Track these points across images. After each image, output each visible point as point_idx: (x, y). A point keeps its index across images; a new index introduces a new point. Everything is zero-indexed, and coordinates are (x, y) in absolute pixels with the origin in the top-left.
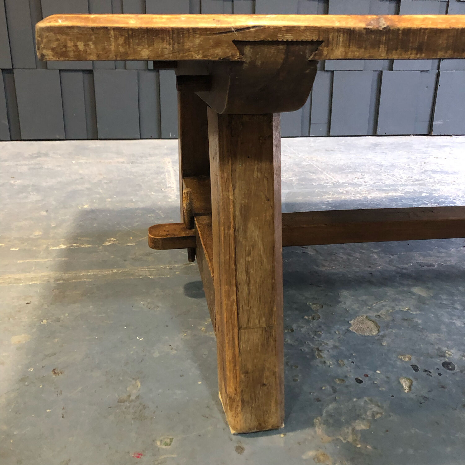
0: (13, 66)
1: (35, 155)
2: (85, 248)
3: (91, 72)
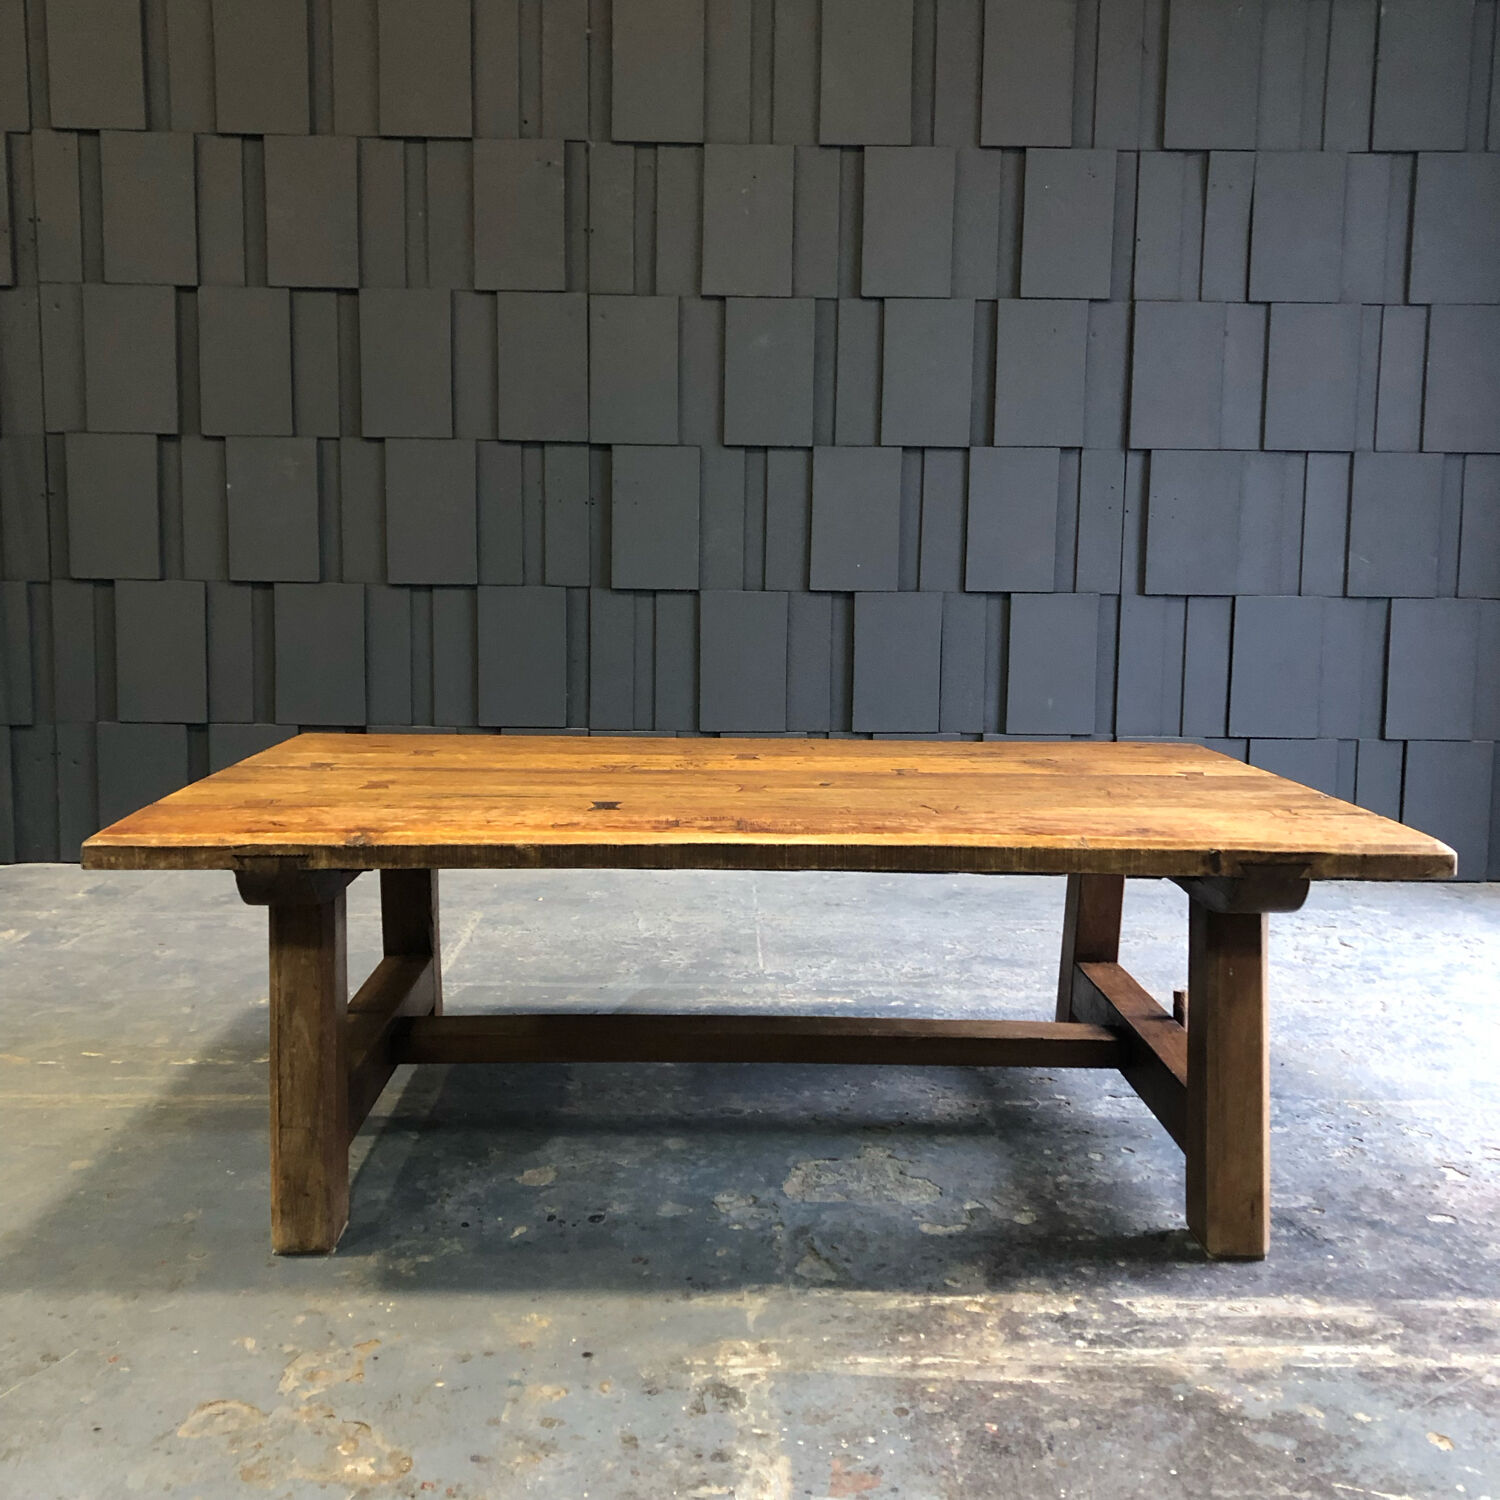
2: (224, 1065)
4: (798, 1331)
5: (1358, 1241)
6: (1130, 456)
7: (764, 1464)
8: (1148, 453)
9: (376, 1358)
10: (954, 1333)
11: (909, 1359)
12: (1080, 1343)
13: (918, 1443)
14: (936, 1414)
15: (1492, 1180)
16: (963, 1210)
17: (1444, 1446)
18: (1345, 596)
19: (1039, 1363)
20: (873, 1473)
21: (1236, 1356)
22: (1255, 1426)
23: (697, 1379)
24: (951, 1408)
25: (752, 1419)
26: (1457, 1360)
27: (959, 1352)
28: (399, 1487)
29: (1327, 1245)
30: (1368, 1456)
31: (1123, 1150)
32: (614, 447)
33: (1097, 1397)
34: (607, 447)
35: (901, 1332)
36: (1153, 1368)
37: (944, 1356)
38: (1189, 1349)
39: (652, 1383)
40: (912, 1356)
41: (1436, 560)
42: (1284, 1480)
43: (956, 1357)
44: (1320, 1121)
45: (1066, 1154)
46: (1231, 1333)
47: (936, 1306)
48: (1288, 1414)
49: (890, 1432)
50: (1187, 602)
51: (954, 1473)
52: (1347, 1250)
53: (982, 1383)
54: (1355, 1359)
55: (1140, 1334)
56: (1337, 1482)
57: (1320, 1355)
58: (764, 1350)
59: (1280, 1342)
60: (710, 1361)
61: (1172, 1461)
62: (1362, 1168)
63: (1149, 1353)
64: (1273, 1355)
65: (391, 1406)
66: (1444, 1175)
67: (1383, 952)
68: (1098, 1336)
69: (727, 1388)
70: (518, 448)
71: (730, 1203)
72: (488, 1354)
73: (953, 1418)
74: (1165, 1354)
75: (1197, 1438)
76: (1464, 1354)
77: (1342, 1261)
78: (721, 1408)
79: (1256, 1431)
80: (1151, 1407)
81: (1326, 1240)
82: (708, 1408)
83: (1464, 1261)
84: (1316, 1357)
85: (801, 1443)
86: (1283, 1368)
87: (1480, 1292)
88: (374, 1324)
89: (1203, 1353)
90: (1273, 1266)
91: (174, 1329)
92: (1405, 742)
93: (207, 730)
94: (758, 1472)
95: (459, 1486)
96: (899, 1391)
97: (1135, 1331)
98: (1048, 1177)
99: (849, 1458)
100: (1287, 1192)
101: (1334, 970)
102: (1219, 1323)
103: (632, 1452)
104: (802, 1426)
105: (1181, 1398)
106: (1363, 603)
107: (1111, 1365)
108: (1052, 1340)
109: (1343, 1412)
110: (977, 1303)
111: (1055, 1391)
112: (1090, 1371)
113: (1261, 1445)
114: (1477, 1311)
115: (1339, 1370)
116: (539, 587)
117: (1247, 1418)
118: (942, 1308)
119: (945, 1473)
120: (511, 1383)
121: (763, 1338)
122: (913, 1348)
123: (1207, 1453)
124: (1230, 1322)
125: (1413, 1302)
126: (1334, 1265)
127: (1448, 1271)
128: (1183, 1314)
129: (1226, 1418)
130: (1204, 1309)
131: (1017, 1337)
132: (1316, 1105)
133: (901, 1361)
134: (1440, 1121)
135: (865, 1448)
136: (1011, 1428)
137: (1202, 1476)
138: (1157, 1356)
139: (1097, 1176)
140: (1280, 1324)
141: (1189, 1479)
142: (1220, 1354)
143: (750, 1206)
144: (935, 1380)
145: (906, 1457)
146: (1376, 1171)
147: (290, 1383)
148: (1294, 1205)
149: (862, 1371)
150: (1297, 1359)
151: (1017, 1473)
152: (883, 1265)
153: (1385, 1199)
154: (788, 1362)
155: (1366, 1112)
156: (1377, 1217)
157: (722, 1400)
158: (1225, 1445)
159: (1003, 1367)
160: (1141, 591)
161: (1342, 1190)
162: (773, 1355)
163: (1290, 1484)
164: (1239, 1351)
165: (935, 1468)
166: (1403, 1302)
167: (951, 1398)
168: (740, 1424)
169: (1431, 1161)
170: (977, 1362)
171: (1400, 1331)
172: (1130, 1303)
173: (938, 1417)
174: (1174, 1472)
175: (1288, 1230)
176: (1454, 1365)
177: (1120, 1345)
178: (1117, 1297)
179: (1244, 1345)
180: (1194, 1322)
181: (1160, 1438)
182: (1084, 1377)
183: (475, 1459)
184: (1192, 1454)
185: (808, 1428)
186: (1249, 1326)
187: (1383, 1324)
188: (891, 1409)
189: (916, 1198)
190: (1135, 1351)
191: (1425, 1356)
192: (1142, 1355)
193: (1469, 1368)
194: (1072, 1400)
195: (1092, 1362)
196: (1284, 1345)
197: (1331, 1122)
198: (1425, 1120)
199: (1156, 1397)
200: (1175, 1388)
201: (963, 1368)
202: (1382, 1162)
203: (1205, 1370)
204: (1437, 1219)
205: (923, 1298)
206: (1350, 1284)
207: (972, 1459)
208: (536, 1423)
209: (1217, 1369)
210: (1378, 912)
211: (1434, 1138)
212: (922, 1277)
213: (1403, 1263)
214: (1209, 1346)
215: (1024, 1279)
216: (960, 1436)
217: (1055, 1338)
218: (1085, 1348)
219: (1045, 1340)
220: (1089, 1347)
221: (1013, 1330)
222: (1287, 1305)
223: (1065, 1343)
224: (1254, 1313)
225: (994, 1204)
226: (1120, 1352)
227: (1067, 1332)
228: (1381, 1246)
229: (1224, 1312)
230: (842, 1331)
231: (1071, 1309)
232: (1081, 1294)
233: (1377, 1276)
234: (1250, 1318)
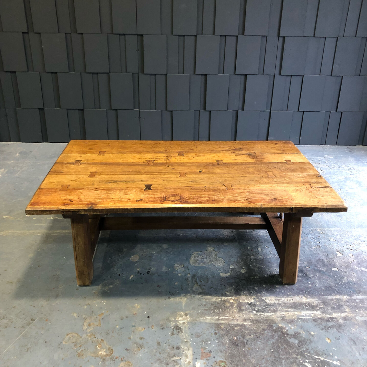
0: (44, 107)
1: (53, 156)
2: (60, 219)
3: (82, 110)
4: (194, 309)
5: (316, 278)
6: (280, 38)
7: (187, 350)
8: (284, 37)
9: (103, 319)
10: (227, 309)
11: (217, 317)
12: (254, 312)
13: (219, 343)
14: (223, 334)
15: (347, 256)
16: (229, 268)
17: (329, 341)
18: (331, 75)
19: (245, 318)
20: (210, 352)
21: (287, 315)
22: (290, 336)
23: (173, 324)
24: (226, 332)
25: (184, 337)
26: (335, 315)
27: (228, 315)
28: (111, 358)
29: (310, 279)
30: (313, 345)
31: (266, 247)
32: (144, 36)
33: (257, 328)
34: (142, 35)
35: (216, 309)
36: (269, 319)
37: (225, 316)
38: (277, 313)
39: (162, 326)
40: (218, 316)
41: (356, 66)
42: (295, 352)
43: (227, 317)
44: (311, 236)
45: (253, 248)
46: (286, 308)
47: (223, 300)
48: (297, 333)
49: (213, 340)
50: (291, 77)
51: (226, 352)
52: (314, 280)
53: (233, 324)
54: (312, 315)
55: (267, 309)
56: (306, 353)
57: (305, 314)
58: (186, 315)
59: (297, 310)
60: (175, 319)
61: (272, 348)
62: (319, 252)
63: (269, 314)
64: (295, 315)
65: (107, 334)
66: (337, 254)
67: (330, 173)
68: (258, 309)
69: (179, 327)
70: (118, 36)
71: (178, 267)
72: (127, 317)
73: (227, 335)
74: (272, 315)
75: (277, 340)
76: (336, 313)
77: (312, 284)
78: (178, 333)
79: (290, 338)
80: (268, 331)
81: (309, 277)
82: (175, 333)
83: (338, 283)
84: (304, 315)
85: (195, 344)
86: (297, 318)
87: (341, 293)
88: (102, 308)
89: (280, 314)
90: (297, 286)
91: (58, 310)
92: (342, 112)
93: (44, 110)
94: (186, 352)
95: (124, 358)
96: (215, 327)
97: (266, 308)
98: (249, 257)
99: (205, 348)
100: (302, 261)
102: (284, 305)
103: (159, 347)
104: (195, 338)
105: (275, 328)
106: (336, 77)
107: (261, 318)
108: (248, 311)
109: (309, 332)
110: (232, 299)
111: (248, 326)
112: (256, 320)
113: (291, 342)
114: (340, 299)
115: (309, 319)
116: (125, 73)
117: (288, 334)
118: (225, 301)
119: (225, 352)
120: (133, 326)
121: (186, 311)
122: (218, 314)
123: (279, 345)
124: (287, 305)
125: (326, 297)
126: (310, 285)
127: (335, 287)
128: (277, 302)
129: (283, 334)
130: (281, 300)
131: (241, 310)
132: (310, 230)
133: (216, 318)
134: (338, 235)
135: (208, 345)
136: (239, 338)
137: (278, 352)
139: (260, 256)
140: (297, 305)
141: (275, 352)
142: (284, 315)
143: (182, 268)
144: (223, 324)
145: (216, 347)
146: (322, 253)
147: (85, 327)
148: (303, 265)
149: (208, 321)
150: (300, 316)
151: (240, 352)
152: (212, 287)
153: (323, 262)
154: (191, 319)
155: (321, 233)
156: (321, 269)
157: (178, 331)
158: (283, 342)
159: (237, 319)
160: (280, 74)
161: (314, 261)
162: (188, 316)
163: (296, 354)
164: (288, 313)
165: (223, 350)
166: (324, 297)
167: (226, 329)
168: (182, 338)
169: (335, 250)
170: (232, 318)
171: (323, 306)
172: (265, 299)
173: (223, 335)
174: (272, 351)
175: (301, 274)
176: (333, 316)
177: (263, 312)
178: (263, 297)
179: (288, 312)
180: (279, 304)
181: (270, 341)
182: (255, 322)
183: (126, 349)
184: (276, 345)
185: (196, 339)
186: (291, 305)
187: (319, 304)
188: (214, 333)
189: (219, 264)
190: (266, 314)
191: (327, 314)
192: (267, 315)
193: (336, 317)
194: (252, 329)
195: (256, 317)
196: (298, 311)
197: (314, 236)
198: (335, 235)
199: (270, 328)
200: (274, 325)
201: (229, 320)
202: (324, 250)
203: (280, 320)
204: (334, 269)
205: (221, 298)
206: (313, 291)
207: (230, 348)
208: (139, 339)
209: (283, 319)
210: (330, 157)
211: (336, 241)
212: (220, 291)
213: (325, 284)
214: (282, 312)
215: (243, 291)
216: (228, 341)
217: (249, 310)
218: (255, 313)
219: (247, 311)
220: (256, 313)
221: (240, 308)
222: (299, 299)
223: (251, 312)
224: (292, 301)
225: (237, 266)
226: (263, 314)
227: (252, 308)
228: (321, 279)
229: (286, 301)
230: (203, 308)
231: (253, 301)
232: (255, 296)
233: (319, 289)
234: (291, 303)
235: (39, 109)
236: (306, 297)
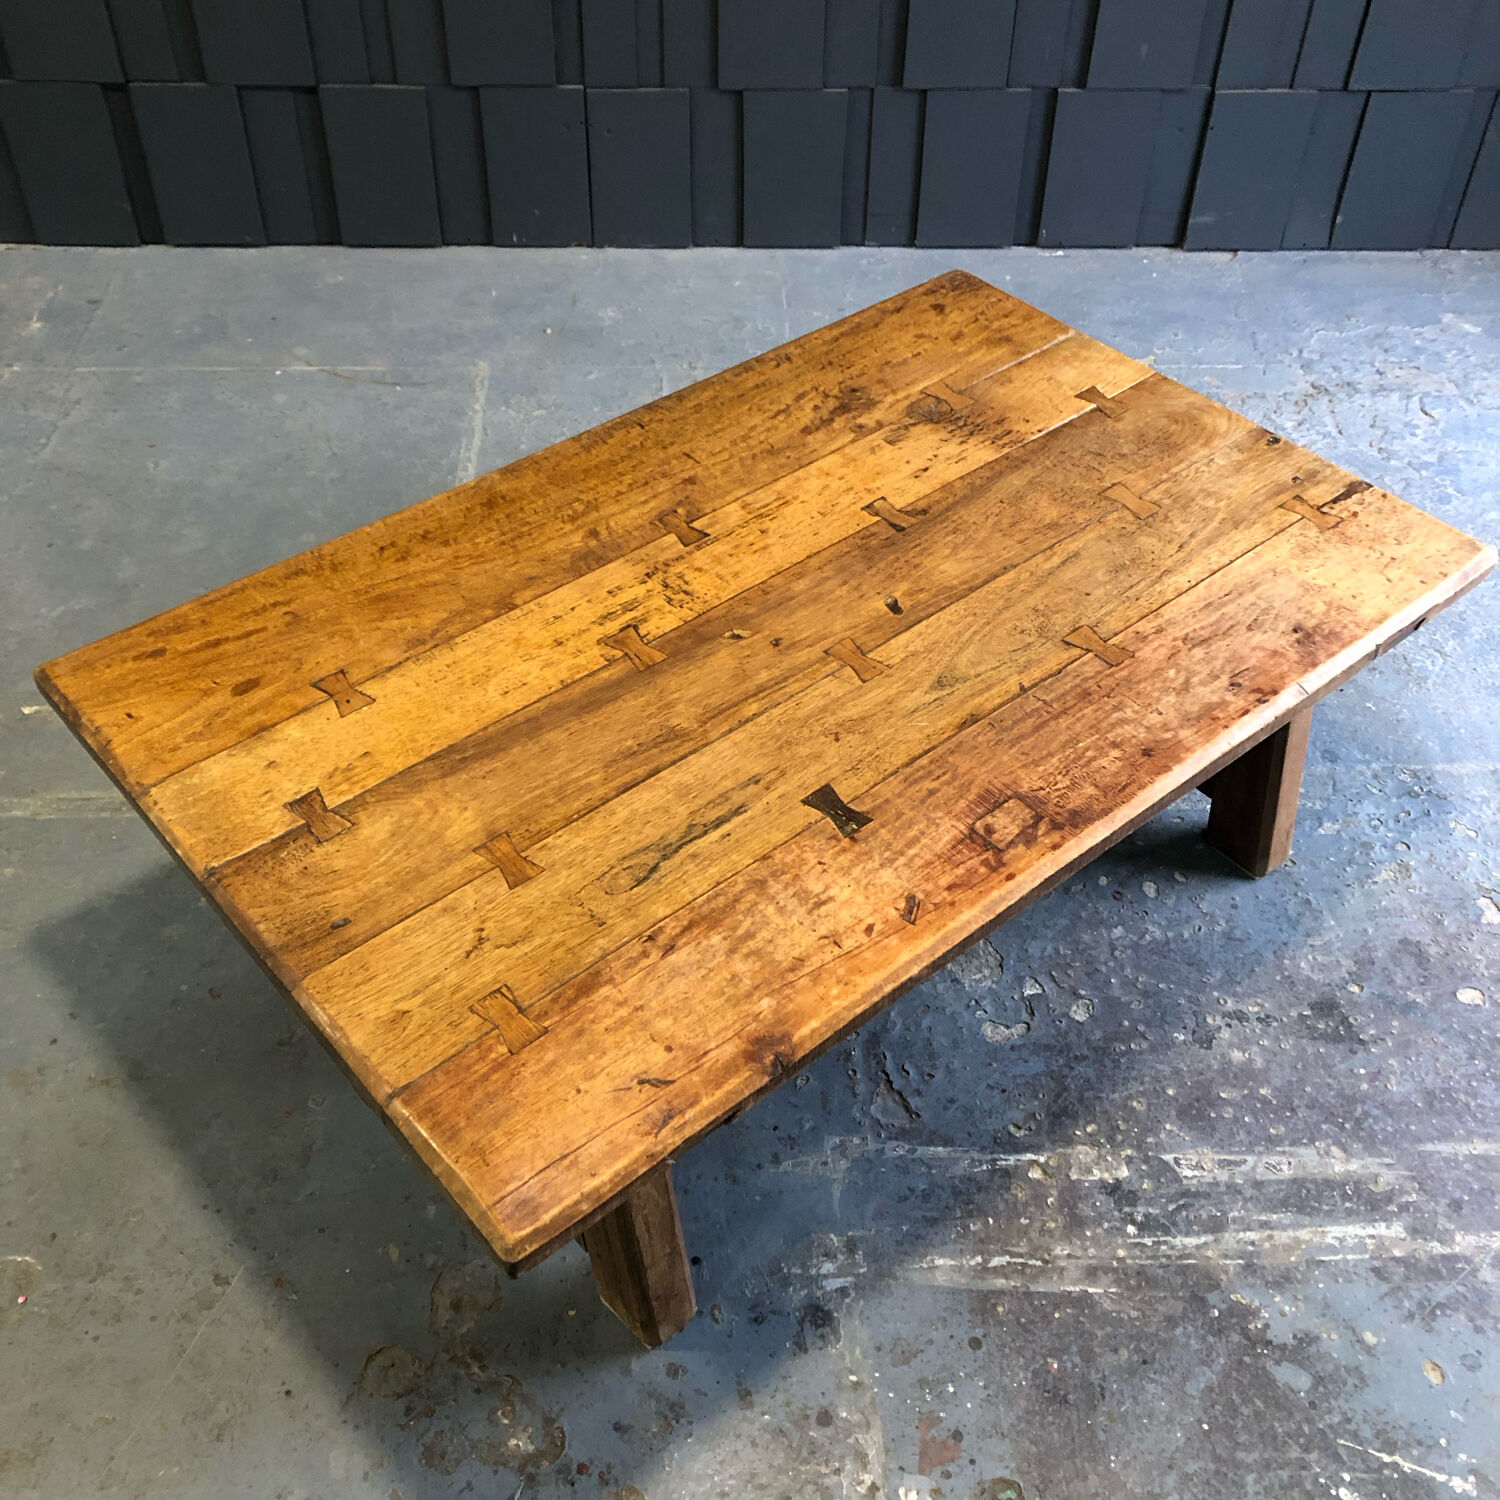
0: (125, 77)
3: (313, 91)
4: (879, 1215)
5: (1390, 1043)
7: (860, 1427)
10: (1019, 1216)
11: (979, 1259)
12: (1131, 1229)
13: (990, 1392)
14: (1004, 1345)
16: (1023, 998)
17: (1434, 1378)
19: (1094, 1262)
20: (955, 1438)
21: (1267, 1245)
22: (1278, 1354)
23: (797, 1297)
24: (1017, 1335)
25: (848, 1362)
26: (1464, 1242)
27: (1023, 1248)
28: (559, 1472)
29: (1362, 1052)
30: (1371, 1397)
31: (1177, 874)
33: (1144, 1315)
35: (971, 1214)
36: (1193, 1265)
37: (1012, 1255)
38: (1227, 1235)
39: (757, 1306)
40: (982, 1254)
42: (1296, 1435)
43: (1021, 1256)
44: (1371, 810)
45: (1122, 883)
46: (1264, 1210)
47: (1002, 1169)
48: (1307, 1335)
49: (966, 1374)
51: (1021, 1433)
52: (1379, 1057)
53: (1045, 1295)
54: (1371, 1244)
55: (1184, 1214)
56: (1342, 1436)
57: (1341, 1240)
58: (851, 1247)
59: (1307, 1220)
60: (806, 1268)
61: (1205, 1412)
62: (1405, 903)
63: (1191, 1242)
64: (1297, 1241)
65: (535, 1347)
66: (1480, 914)
67: (1465, 429)
68: (1146, 1216)
69: (822, 1310)
73: (1020, 1352)
74: (1205, 1243)
75: (1226, 1374)
76: (1466, 1232)
77: (1372, 1079)
78: (820, 1343)
79: (1278, 1363)
80: (1190, 1328)
81: (1361, 1041)
82: (808, 1344)
84: (1336, 1244)
85: (891, 1395)
86: (1307, 1262)
89: (1238, 1242)
90: (1309, 1090)
91: (322, 1230)
93: (127, 92)
94: (857, 1440)
95: (609, 1467)
96: (972, 1310)
97: (1179, 1208)
99: (931, 1420)
100: (1330, 953)
101: (1410, 473)
102: (1255, 1192)
103: (748, 1412)
104: (890, 1368)
105: (1217, 1314)
107: (1157, 1263)
109: (1354, 1331)
110: (1038, 1164)
111: (1107, 1305)
112: (1140, 1272)
113: (1281, 1385)
114: (1486, 1158)
115: (1356, 1264)
117: (1271, 1342)
118: (1007, 1173)
119: (1014, 1435)
121: (850, 1227)
122: (982, 1241)
123: (1234, 1397)
124: (1265, 1191)
125: (1430, 1146)
126: (1365, 1086)
127: (1466, 1093)
128: (1223, 1176)
129: (1251, 1341)
130: (1243, 1168)
131: (1075, 1224)
132: (1369, 773)
133: (972, 1263)
134: (1488, 801)
135: (946, 1402)
136: (1069, 1365)
137: (1229, 1431)
138: (1198, 1247)
139: (1151, 927)
140: (1308, 1191)
141: (1219, 1436)
142: (1253, 1243)
144: (1002, 1292)
145: (980, 1412)
146: (1417, 907)
147: (442, 1316)
148: (1335, 976)
149: (941, 1279)
150: (1320, 1249)
151: (1075, 1433)
152: (952, 1101)
153: (1421, 957)
154: (873, 1266)
155: (1417, 789)
156: (1410, 996)
157: (820, 1331)
158: (1251, 1385)
159: (1063, 1269)
161: (1382, 950)
162: (859, 1256)
163: (1302, 1441)
164: (1271, 1237)
165: (1005, 1427)
166: (1422, 1147)
167: (1018, 1319)
168: (839, 1367)
169: (1471, 886)
170: (1039, 1263)
171: (1414, 1197)
172: (1176, 1161)
173: (1007, 1350)
174: (1206, 1427)
175: (1327, 1025)
176: (1457, 1249)
177: (1167, 1231)
178: (1165, 1150)
179: (1272, 1229)
180: (1233, 1189)
181: (1195, 1376)
182: (1133, 1282)
183: (617, 1427)
184: (1223, 1399)
185: (895, 1370)
186: (1282, 1194)
187: (1400, 1186)
188: (966, 1339)
189: (978, 976)
190: (1179, 1241)
191: (1432, 1238)
192: (1185, 1247)
193: (1468, 1254)
194: (1121, 1320)
195: (1140, 1258)
196: (1310, 1226)
197: (1382, 811)
198: (1474, 803)
199: (1193, 1312)
200: (1213, 1298)
201: (1028, 1271)
202: (1425, 890)
203: (1238, 1269)
204: (1467, 996)
205: (989, 1157)
206: (1376, 1119)
207: (1037, 1413)
208: (663, 1370)
209: (1250, 1268)
210: (1467, 327)
211: (1479, 840)
212: (988, 1121)
213: (1429, 1079)
214: (1244, 1231)
215: (1081, 1123)
216: (1026, 1379)
217: (1109, 1221)
218: (1135, 1237)
219: (1100, 1225)
220: (1138, 1236)
221: (1071, 1209)
222: (1317, 1158)
223: (1118, 1229)
224: (1287, 1172)
225: (1052, 985)
226: (1165, 1242)
227: (1120, 1211)
228: (1410, 1051)
229: (1261, 1174)
230: (919, 1214)
231: (1124, 1172)
232: (1131, 1146)
233: (1401, 1104)
234: (1282, 1182)
235: (105, 87)
236: (1345, 1150)
